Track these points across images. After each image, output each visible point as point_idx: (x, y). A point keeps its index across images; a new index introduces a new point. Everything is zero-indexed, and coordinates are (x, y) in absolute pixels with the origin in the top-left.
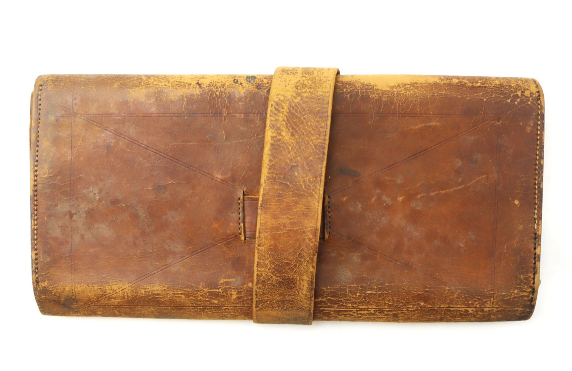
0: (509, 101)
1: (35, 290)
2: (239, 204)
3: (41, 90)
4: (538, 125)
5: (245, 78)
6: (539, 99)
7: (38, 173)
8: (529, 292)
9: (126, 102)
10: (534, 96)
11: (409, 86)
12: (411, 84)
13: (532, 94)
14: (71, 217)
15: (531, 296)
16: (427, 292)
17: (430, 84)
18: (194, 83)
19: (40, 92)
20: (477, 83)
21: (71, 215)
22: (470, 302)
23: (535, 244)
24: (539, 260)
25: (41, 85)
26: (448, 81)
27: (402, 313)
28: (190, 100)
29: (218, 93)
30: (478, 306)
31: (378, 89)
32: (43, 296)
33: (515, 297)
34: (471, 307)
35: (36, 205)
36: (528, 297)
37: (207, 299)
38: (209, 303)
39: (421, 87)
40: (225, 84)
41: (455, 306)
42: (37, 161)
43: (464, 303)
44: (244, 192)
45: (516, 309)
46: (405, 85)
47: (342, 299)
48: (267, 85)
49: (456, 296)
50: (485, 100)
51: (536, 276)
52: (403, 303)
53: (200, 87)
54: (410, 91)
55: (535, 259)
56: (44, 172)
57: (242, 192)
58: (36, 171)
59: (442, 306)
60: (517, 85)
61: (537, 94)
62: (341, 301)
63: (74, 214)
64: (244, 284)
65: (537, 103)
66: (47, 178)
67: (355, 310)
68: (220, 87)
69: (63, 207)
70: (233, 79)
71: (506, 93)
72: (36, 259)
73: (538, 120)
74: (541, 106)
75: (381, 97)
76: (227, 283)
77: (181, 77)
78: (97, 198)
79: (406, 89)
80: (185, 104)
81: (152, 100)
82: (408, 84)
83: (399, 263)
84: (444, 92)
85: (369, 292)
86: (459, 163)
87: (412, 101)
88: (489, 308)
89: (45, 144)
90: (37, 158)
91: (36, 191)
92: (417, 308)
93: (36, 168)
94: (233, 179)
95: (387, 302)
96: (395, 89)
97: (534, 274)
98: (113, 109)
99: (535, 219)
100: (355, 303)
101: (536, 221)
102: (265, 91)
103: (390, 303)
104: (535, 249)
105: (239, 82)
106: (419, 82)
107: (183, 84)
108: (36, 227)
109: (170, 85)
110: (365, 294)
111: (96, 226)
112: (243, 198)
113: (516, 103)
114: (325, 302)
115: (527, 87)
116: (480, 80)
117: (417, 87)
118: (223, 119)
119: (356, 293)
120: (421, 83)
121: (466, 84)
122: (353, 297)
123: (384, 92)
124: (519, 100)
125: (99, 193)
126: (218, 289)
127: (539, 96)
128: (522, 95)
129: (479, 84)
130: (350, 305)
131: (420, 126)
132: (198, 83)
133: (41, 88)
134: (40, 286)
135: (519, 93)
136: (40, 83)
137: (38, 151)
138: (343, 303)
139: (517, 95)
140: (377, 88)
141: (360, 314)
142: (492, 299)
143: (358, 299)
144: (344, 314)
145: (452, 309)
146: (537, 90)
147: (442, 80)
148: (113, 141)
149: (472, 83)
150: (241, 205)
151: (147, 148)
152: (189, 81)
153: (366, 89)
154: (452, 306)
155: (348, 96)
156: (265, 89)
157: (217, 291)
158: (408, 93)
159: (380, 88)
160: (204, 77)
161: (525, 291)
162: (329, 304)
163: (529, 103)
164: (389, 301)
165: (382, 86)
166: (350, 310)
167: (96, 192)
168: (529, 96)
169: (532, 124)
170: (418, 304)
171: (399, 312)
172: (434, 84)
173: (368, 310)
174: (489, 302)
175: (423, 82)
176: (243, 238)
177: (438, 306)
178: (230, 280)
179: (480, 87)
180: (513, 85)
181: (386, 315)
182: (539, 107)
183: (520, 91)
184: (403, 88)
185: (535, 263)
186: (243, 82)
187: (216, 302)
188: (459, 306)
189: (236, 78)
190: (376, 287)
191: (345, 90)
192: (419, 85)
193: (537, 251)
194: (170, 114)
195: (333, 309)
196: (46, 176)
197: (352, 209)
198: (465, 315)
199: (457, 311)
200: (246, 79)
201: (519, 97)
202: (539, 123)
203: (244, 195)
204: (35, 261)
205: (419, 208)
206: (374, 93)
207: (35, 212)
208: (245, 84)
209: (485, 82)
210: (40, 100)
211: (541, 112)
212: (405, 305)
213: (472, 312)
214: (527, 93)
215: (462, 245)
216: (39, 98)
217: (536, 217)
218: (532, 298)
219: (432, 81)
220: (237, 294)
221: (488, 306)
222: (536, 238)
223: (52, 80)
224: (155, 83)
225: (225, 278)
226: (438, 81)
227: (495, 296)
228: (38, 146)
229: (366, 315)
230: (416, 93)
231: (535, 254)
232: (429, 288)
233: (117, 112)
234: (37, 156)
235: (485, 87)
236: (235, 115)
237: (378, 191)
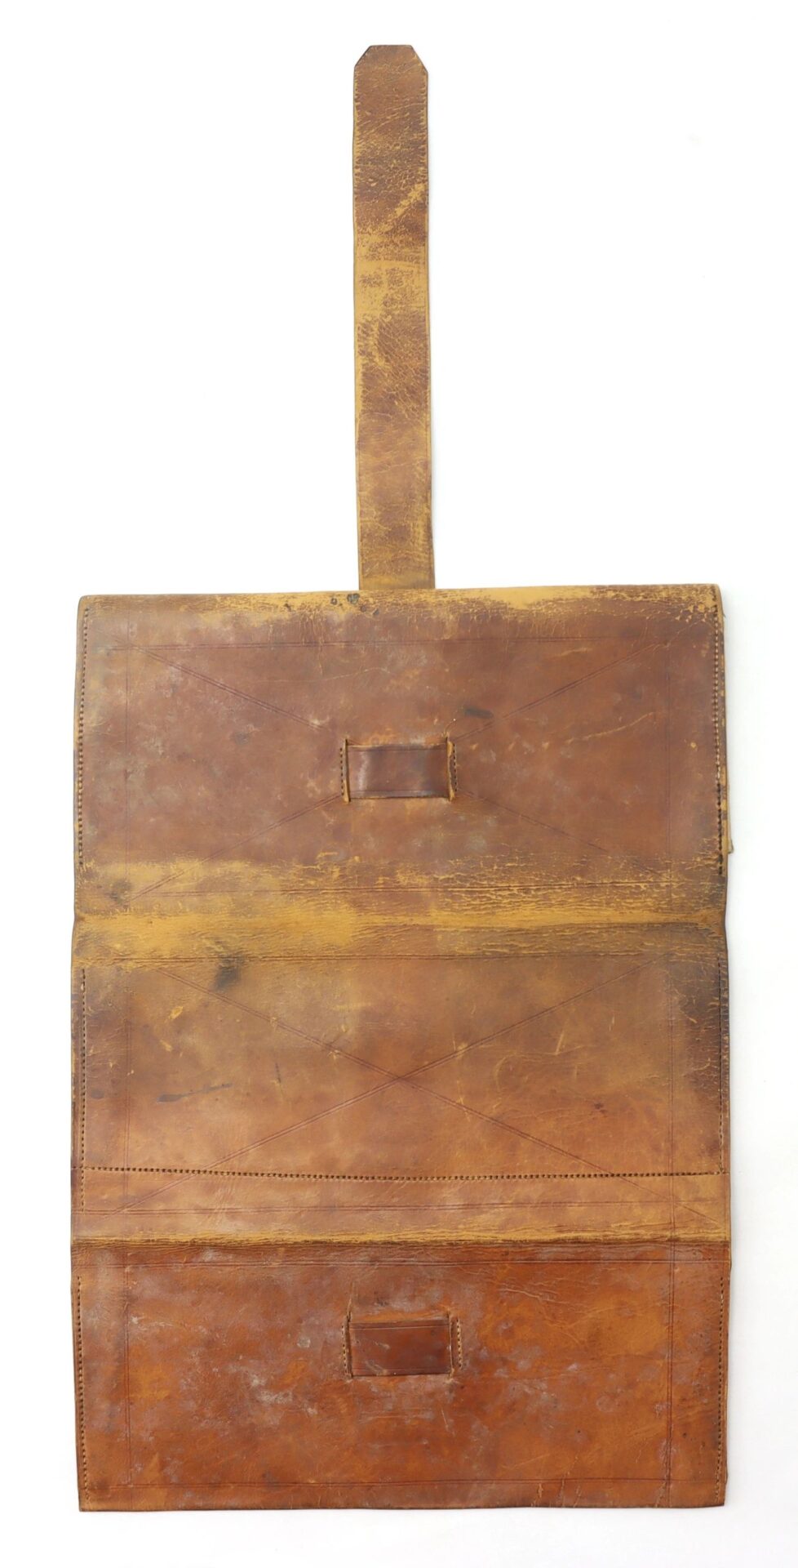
0: (678, 618)
1: (77, 872)
2: (341, 756)
3: (87, 616)
4: (716, 647)
5: (345, 597)
6: (715, 615)
7: (83, 721)
8: (715, 860)
9: (196, 631)
10: (710, 611)
11: (551, 603)
12: (555, 601)
13: (706, 609)
14: (126, 778)
15: (719, 865)
16: (582, 862)
17: (578, 599)
18: (281, 604)
19: (85, 619)
20: (639, 596)
21: (126, 774)
22: (641, 875)
23: (719, 798)
24: (726, 818)
25: (87, 610)
26: (601, 595)
27: (555, 892)
28: (277, 625)
29: (311, 617)
30: (651, 880)
31: (512, 609)
32: (85, 881)
33: (699, 867)
34: (643, 882)
35: (81, 763)
36: (714, 866)
37: (301, 879)
38: (302, 885)
39: (567, 604)
40: (320, 605)
41: (621, 881)
42: (82, 706)
43: (633, 876)
44: (346, 741)
45: (702, 883)
46: (547, 602)
47: (475, 875)
48: (373, 606)
49: (621, 867)
50: (648, 618)
51: (724, 839)
52: (553, 878)
53: (290, 610)
54: (551, 609)
55: (720, 816)
56: (92, 719)
57: (344, 740)
58: (81, 719)
59: (605, 881)
60: (689, 597)
61: (714, 609)
62: (474, 878)
63: (130, 773)
64: (348, 858)
65: (713, 620)
66: (95, 728)
67: (493, 889)
68: (315, 610)
69: (116, 764)
70: (330, 599)
71: (674, 609)
72: (80, 832)
73: (716, 642)
74: (719, 624)
75: (516, 618)
76: (328, 857)
77: (265, 596)
78: (160, 752)
79: (548, 608)
80: (271, 631)
81: (229, 628)
82: (551, 601)
83: (546, 827)
84: (596, 610)
85: (509, 864)
86: (618, 698)
87: (556, 622)
88: (666, 882)
89: (94, 684)
90: (82, 703)
91: (81, 744)
92: (573, 884)
93: (81, 715)
94: (333, 725)
95: (532, 877)
96: (534, 608)
97: (720, 836)
98: (180, 640)
99: (718, 766)
100: (492, 880)
101: (719, 769)
102: (372, 614)
103: (537, 879)
104: (719, 804)
105: (338, 603)
106: (564, 598)
107: (267, 606)
108: (80, 791)
109: (252, 607)
110: (504, 866)
111: (158, 788)
112: (346, 748)
113: (687, 621)
114: (452, 879)
115: (701, 601)
116: (643, 591)
117: (562, 603)
118: (320, 649)
119: (492, 867)
120: (567, 599)
121: (624, 598)
122: (489, 872)
123: (520, 612)
124: (690, 617)
125: (163, 746)
126: (316, 865)
127: (716, 611)
128: (694, 611)
129: (640, 598)
130: (485, 882)
131: (566, 653)
132: (287, 605)
133: (86, 613)
134: (84, 867)
135: (691, 609)
136: (85, 607)
137: (83, 694)
138: (476, 879)
139: (689, 611)
140: (511, 606)
141: (500, 895)
142: (669, 870)
143: (496, 874)
144: (479, 897)
145: (618, 885)
146: (714, 603)
147: (594, 593)
148: (181, 679)
149: (632, 597)
150: (344, 757)
151: (223, 688)
152: (276, 602)
153: (498, 609)
154: (617, 881)
155: (475, 618)
156: (370, 611)
157: (314, 867)
158: (550, 612)
159: (515, 607)
160: (294, 596)
161: (709, 859)
162: (458, 882)
163: (704, 620)
164: (536, 876)
165: (518, 604)
166: (487, 889)
167: (159, 744)
168: (703, 611)
169: (708, 647)
170: (574, 879)
171: (550, 891)
172: (584, 599)
173: (509, 890)
174: (665, 875)
175: (571, 597)
176: (346, 799)
177: (600, 882)
178: (331, 854)
179: (641, 601)
180: (683, 598)
181: (534, 896)
182: (717, 625)
183: (692, 606)
184: (543, 607)
185: (720, 823)
186: (343, 602)
187: (312, 883)
188: (626, 881)
189: (335, 597)
190: (517, 858)
191: (471, 610)
192: (563, 602)
193: (723, 806)
194: (253, 644)
195: (464, 889)
196: (94, 725)
197: (484, 760)
198: (637, 894)
199: (625, 888)
200: (348, 598)
201: (690, 614)
202: (717, 645)
203: (347, 744)
204: (79, 835)
205: (569, 757)
206: (508, 614)
207: (80, 772)
208: (346, 605)
209: (648, 595)
210: (86, 628)
211: (719, 631)
212: (557, 881)
213: (645, 889)
214: (701, 608)
215: (627, 803)
216: (85, 625)
217: (718, 763)
218: (721, 868)
219: (580, 595)
220: (340, 871)
221: (665, 880)
222: (721, 791)
223: (100, 602)
224: (232, 605)
225: (324, 851)
226: (588, 595)
227: (672, 866)
228: (83, 687)
229: (507, 898)
230: (560, 613)
231: (720, 810)
232: (587, 858)
233: (185, 643)
234: (83, 700)
235: (648, 602)
236: (335, 644)
237: (517, 736)
